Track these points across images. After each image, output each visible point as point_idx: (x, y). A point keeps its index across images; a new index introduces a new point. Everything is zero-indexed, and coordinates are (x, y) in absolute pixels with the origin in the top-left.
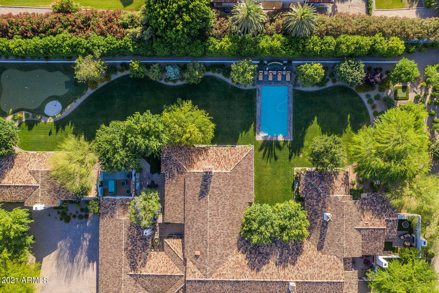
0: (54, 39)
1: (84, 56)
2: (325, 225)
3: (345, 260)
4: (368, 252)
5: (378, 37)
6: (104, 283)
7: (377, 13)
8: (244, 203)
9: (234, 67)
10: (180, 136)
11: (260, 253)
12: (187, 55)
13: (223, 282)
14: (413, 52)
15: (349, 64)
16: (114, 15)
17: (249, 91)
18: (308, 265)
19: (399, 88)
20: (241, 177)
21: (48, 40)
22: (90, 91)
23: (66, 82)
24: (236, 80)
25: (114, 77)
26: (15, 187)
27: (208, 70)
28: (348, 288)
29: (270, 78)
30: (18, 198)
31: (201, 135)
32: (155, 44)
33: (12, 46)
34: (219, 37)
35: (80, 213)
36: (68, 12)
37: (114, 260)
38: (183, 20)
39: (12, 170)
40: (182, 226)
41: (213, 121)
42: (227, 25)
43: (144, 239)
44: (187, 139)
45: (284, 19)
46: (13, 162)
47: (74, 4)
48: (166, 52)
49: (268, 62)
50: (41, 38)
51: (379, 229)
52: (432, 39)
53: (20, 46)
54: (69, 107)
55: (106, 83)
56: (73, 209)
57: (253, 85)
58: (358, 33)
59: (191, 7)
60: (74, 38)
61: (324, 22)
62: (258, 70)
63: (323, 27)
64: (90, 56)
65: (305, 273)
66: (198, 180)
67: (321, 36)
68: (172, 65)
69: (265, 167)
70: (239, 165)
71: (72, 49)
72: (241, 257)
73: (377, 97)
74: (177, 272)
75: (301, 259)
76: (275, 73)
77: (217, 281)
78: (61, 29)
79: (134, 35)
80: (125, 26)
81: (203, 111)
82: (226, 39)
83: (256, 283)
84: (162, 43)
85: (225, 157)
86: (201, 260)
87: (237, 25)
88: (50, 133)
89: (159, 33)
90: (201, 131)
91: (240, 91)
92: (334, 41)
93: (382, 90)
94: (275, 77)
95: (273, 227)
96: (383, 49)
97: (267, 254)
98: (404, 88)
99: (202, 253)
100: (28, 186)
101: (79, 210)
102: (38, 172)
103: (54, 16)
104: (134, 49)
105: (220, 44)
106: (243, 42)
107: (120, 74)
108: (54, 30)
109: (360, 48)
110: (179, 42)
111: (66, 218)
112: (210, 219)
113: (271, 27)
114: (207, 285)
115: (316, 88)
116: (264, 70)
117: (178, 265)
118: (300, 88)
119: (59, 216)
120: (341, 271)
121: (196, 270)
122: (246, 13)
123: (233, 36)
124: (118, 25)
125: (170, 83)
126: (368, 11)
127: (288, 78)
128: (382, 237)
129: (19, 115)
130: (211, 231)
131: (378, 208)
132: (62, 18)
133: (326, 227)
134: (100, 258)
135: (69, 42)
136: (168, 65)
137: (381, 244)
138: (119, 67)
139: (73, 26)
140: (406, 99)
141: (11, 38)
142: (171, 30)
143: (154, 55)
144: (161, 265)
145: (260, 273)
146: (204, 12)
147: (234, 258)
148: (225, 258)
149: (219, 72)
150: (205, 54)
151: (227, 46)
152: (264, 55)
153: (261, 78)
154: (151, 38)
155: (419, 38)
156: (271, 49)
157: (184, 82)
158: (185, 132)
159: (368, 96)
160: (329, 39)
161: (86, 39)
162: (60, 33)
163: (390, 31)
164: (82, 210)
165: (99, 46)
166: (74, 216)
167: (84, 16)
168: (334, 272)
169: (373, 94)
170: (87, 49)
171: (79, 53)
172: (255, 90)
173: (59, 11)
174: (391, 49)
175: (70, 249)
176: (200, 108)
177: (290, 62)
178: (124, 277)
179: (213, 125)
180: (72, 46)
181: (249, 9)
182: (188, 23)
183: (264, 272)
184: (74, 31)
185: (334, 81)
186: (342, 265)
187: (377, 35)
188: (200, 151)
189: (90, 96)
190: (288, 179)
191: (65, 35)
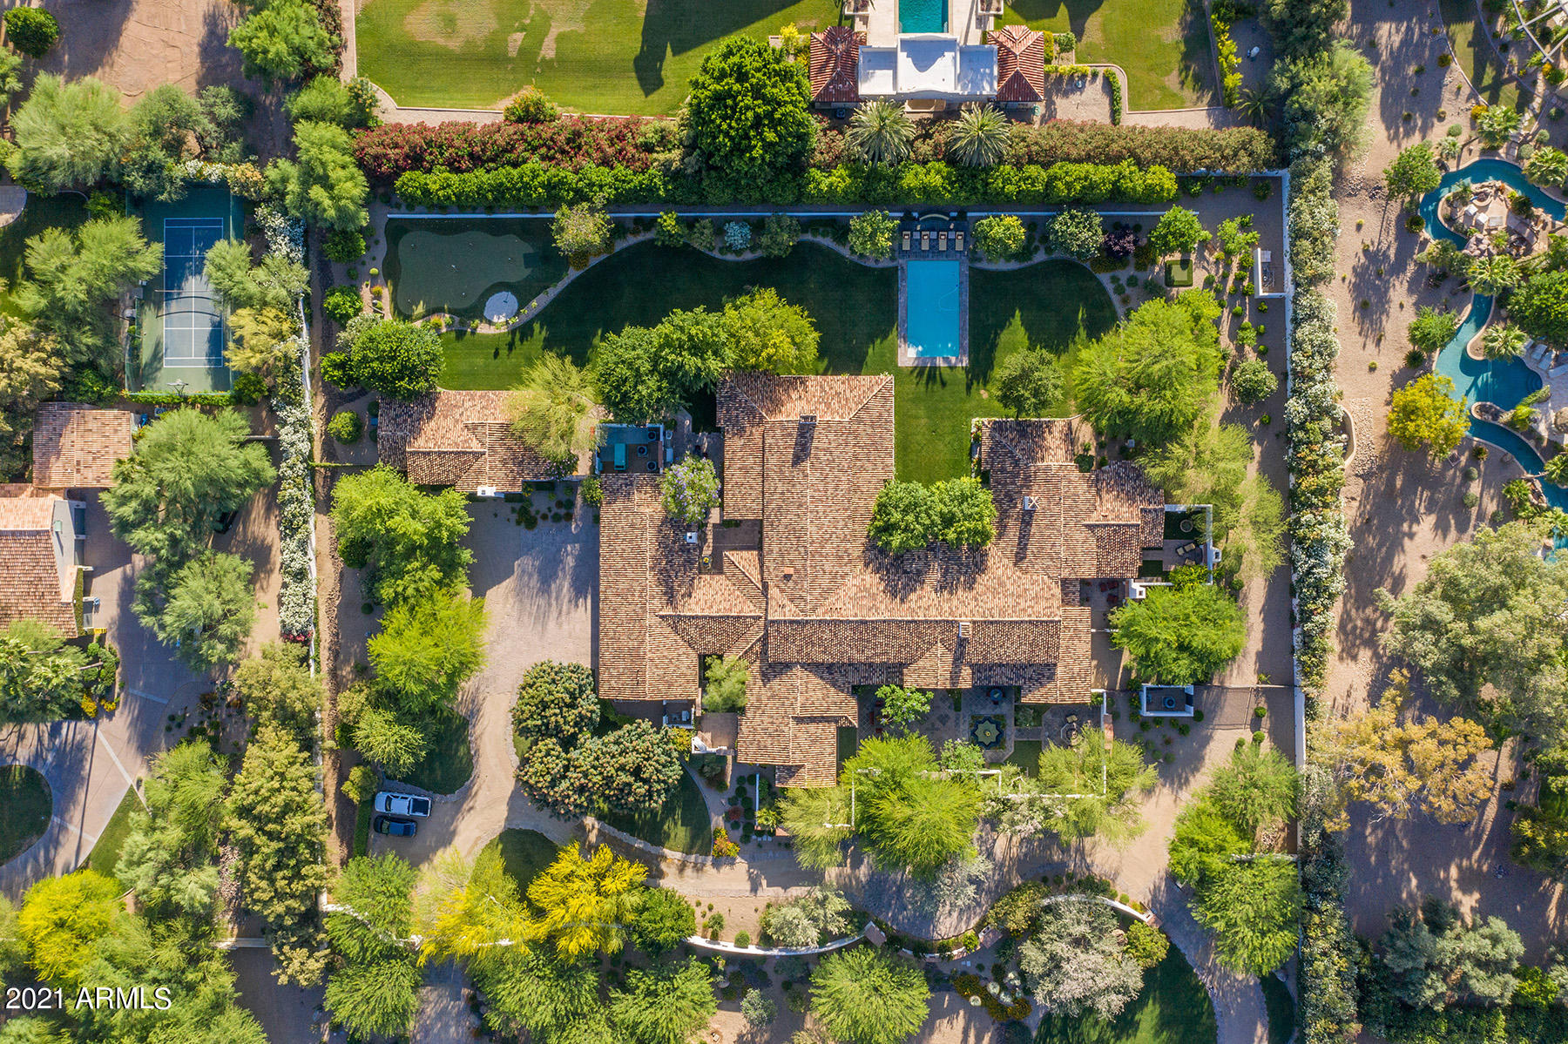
0: (515, 172)
1: (571, 204)
2: (1027, 517)
3: (1065, 583)
4: (1109, 572)
5: (1126, 167)
6: (611, 634)
7: (1130, 119)
8: (874, 481)
9: (854, 223)
10: (757, 353)
11: (905, 572)
12: (764, 201)
13: (837, 623)
14: (1196, 195)
15: (1072, 217)
16: (626, 127)
17: (883, 270)
18: (995, 593)
19: (1175, 262)
20: (869, 431)
21: (505, 174)
22: (573, 274)
23: (526, 256)
24: (858, 249)
25: (620, 245)
26: (440, 453)
27: (804, 231)
28: (1071, 638)
29: (925, 246)
30: (443, 477)
31: (793, 352)
32: (705, 183)
33: (433, 187)
34: (827, 168)
35: (555, 510)
36: (538, 121)
37: (631, 590)
38: (763, 140)
39: (432, 424)
40: (758, 525)
41: (816, 326)
42: (840, 144)
43: (685, 549)
44: (769, 358)
45: (948, 133)
46: (434, 409)
47: (548, 105)
48: (727, 196)
49: (921, 215)
50: (488, 172)
51: (1129, 526)
52: (1231, 169)
53: (449, 186)
54: (534, 304)
55: (604, 256)
56: (541, 503)
57: (892, 259)
58: (1089, 158)
59: (777, 116)
60: (553, 171)
61: (1024, 140)
62: (901, 229)
63: (1021, 149)
64: (585, 205)
65: (989, 605)
66: (790, 434)
67: (1019, 165)
68: (737, 220)
69: (916, 417)
70: (865, 408)
71: (548, 192)
72: (871, 580)
73: (1132, 281)
74: (749, 610)
75: (983, 581)
76: (934, 235)
77: (825, 621)
78: (527, 154)
79: (666, 166)
80: (648, 148)
81: (797, 308)
82: (840, 171)
83: (899, 624)
84: (721, 179)
85: (838, 394)
86: (796, 583)
87: (861, 145)
88: (496, 354)
89: (716, 160)
90: (794, 344)
91: (867, 271)
92: (1044, 174)
93: (1141, 267)
94: (934, 243)
95: (929, 516)
96: (1134, 189)
97: (919, 573)
98: (1185, 263)
99: (797, 571)
100: (465, 453)
101: (553, 505)
102: (483, 425)
103: (511, 130)
104: (666, 191)
105: (827, 181)
106: (873, 176)
107: (632, 240)
108: (513, 156)
109: (1093, 186)
110: (754, 178)
111: (528, 520)
112: (812, 507)
113: (925, 148)
114: (808, 630)
115: (1013, 265)
116: (913, 230)
117: (751, 598)
118: (984, 265)
119: (514, 517)
120: (1057, 602)
121: (786, 602)
122: (876, 124)
123: (853, 165)
124: (636, 147)
125: (730, 257)
126: (1115, 114)
127: (959, 246)
128: (1134, 542)
129: (435, 319)
130: (814, 529)
131: (1127, 488)
132: (528, 133)
133: (1029, 524)
134: (602, 588)
135: (543, 178)
136: (729, 220)
137: (1132, 557)
138: (631, 225)
139: (549, 148)
140: (1188, 284)
141: (429, 171)
142: (741, 157)
143: (703, 202)
144: (718, 598)
145: (905, 606)
146: (800, 124)
147: (857, 582)
148: (839, 580)
149: (824, 236)
150: (801, 198)
151: (842, 185)
152: (911, 202)
153: (906, 247)
154: (700, 171)
155: (1207, 167)
156: (925, 190)
157: (759, 253)
158: (765, 346)
159: (1114, 279)
160: (1033, 170)
161: (576, 172)
162: (525, 161)
163: (1148, 154)
164: (559, 504)
165: (601, 187)
166: (545, 517)
167: (570, 129)
168: (1043, 604)
169: (1123, 275)
170: (577, 191)
171: (562, 199)
172: (896, 269)
173: (520, 120)
174: (1150, 189)
175: (539, 572)
176: (791, 303)
177: (962, 213)
178: (650, 620)
179: (816, 335)
180: (550, 186)
181: (883, 119)
182: (771, 144)
183: (913, 605)
184: (551, 159)
185: (1049, 250)
186: (1057, 591)
187: (1125, 163)
188: (792, 384)
189: (573, 283)
190: (960, 440)
191: (536, 166)
